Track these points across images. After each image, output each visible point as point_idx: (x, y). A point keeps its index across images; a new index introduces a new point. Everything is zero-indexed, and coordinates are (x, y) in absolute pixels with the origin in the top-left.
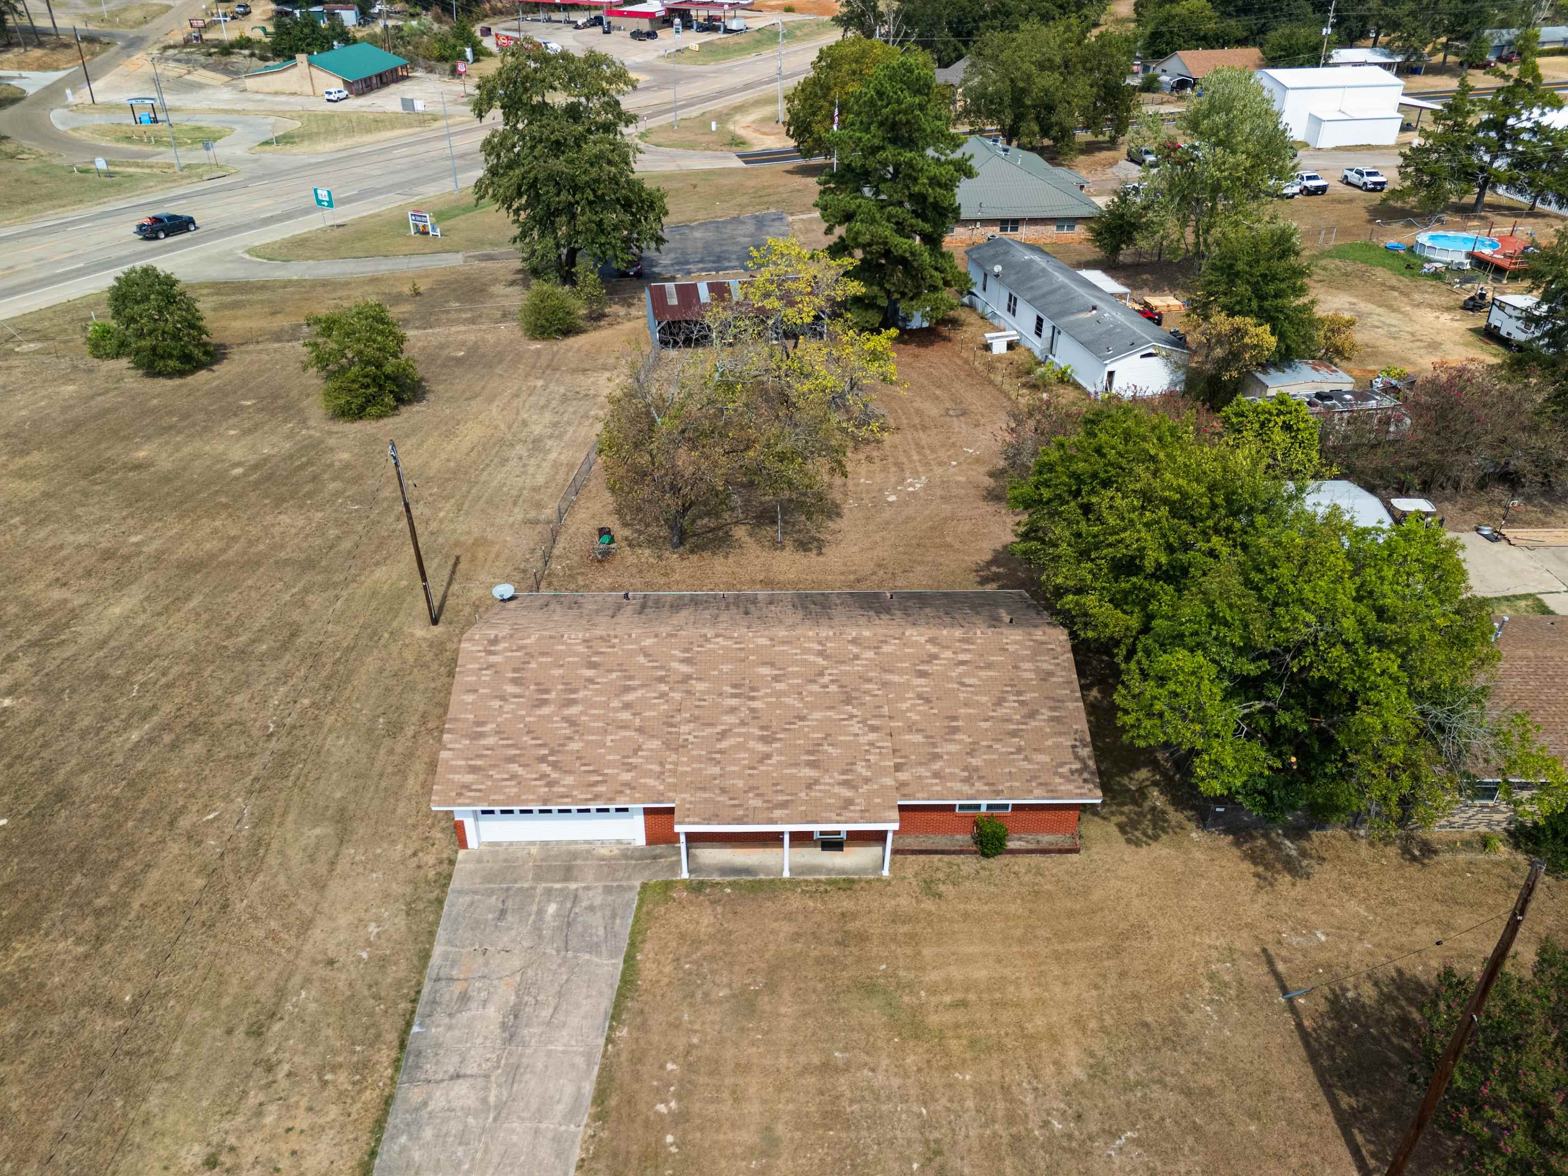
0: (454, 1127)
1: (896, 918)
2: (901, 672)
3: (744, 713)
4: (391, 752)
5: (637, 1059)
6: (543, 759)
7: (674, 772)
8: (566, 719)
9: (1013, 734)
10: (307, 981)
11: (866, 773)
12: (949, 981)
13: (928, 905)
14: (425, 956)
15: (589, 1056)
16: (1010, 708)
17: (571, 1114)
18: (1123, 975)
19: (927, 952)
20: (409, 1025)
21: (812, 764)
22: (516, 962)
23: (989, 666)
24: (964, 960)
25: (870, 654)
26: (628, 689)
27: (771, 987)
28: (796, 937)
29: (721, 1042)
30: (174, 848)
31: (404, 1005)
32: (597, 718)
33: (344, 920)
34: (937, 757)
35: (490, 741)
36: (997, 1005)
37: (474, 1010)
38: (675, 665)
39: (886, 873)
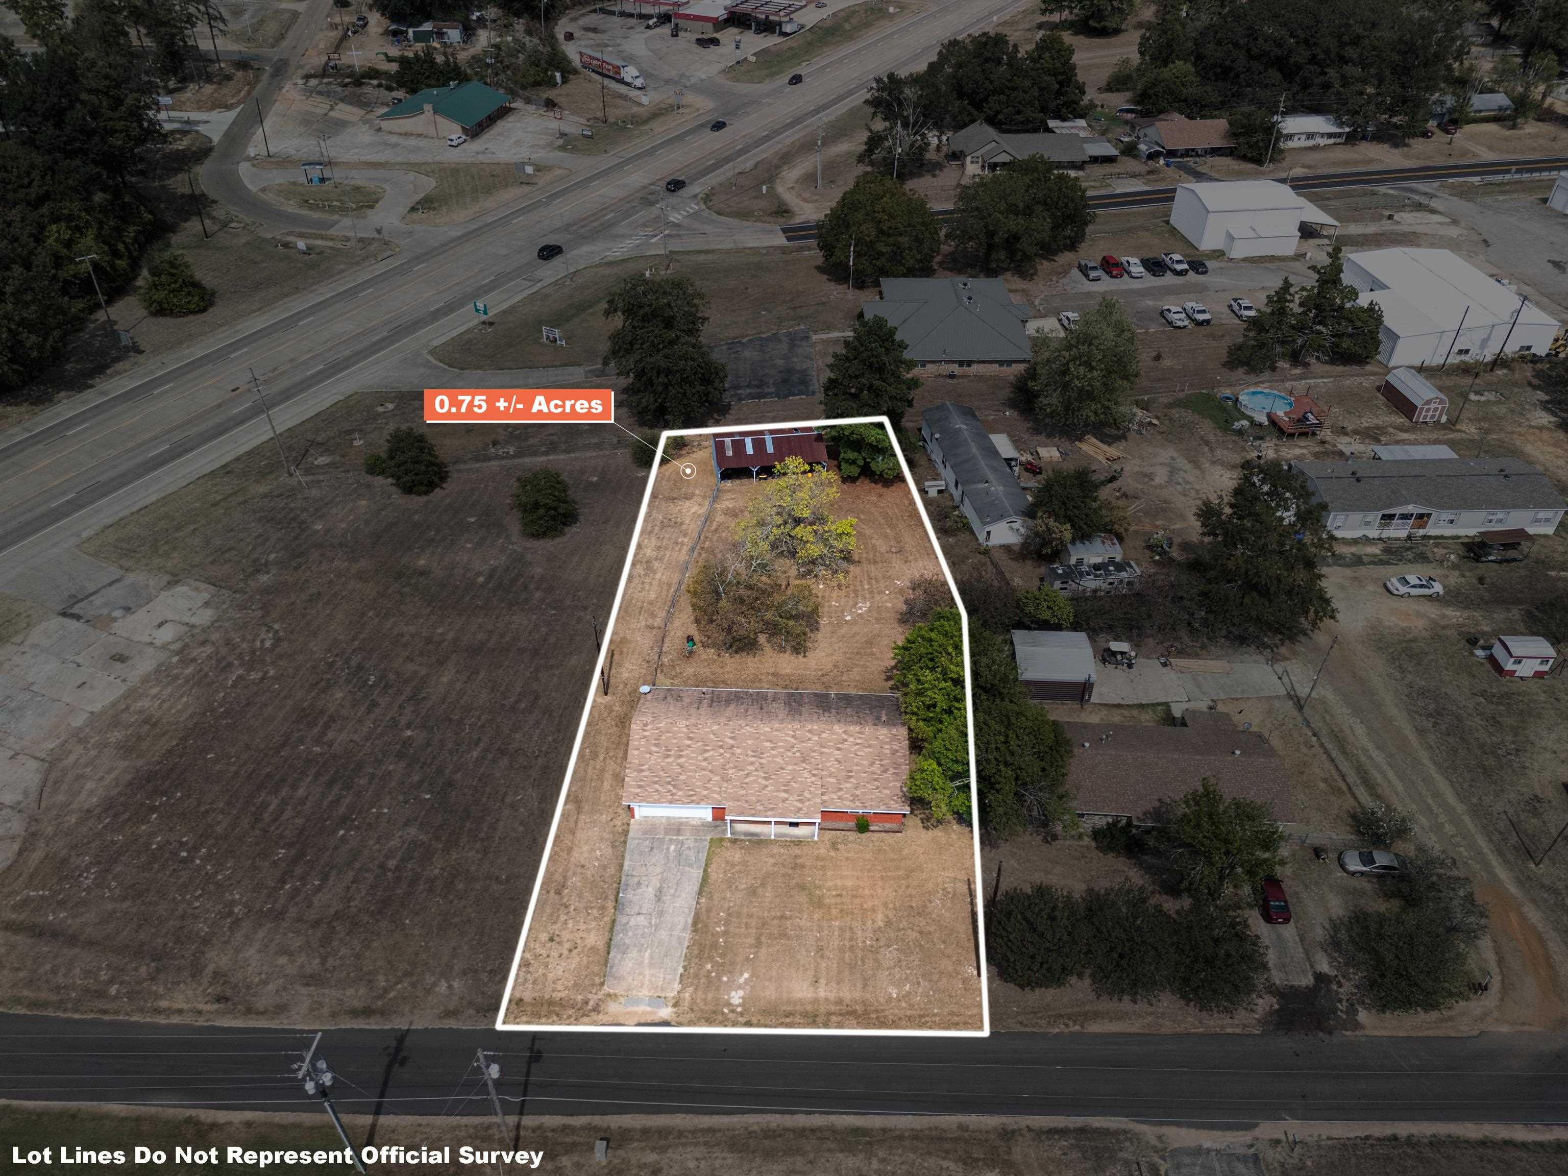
0: (640, 932)
1: (818, 858)
2: (828, 747)
3: (757, 765)
4: (594, 768)
5: (709, 910)
6: (669, 783)
7: (725, 792)
8: (678, 764)
9: (876, 780)
10: (574, 874)
11: (809, 796)
12: (836, 886)
13: (832, 854)
14: (621, 866)
15: (690, 909)
16: (876, 768)
17: (684, 929)
18: (908, 887)
19: (829, 873)
20: (618, 893)
21: (785, 791)
22: (659, 870)
23: (870, 746)
24: (842, 877)
25: (816, 738)
26: (706, 751)
27: (763, 885)
28: (775, 865)
29: (742, 906)
30: (506, 812)
31: (615, 885)
32: (692, 764)
33: (585, 848)
34: (841, 789)
35: (646, 773)
36: (853, 896)
37: (643, 888)
38: (727, 740)
39: (816, 838)
